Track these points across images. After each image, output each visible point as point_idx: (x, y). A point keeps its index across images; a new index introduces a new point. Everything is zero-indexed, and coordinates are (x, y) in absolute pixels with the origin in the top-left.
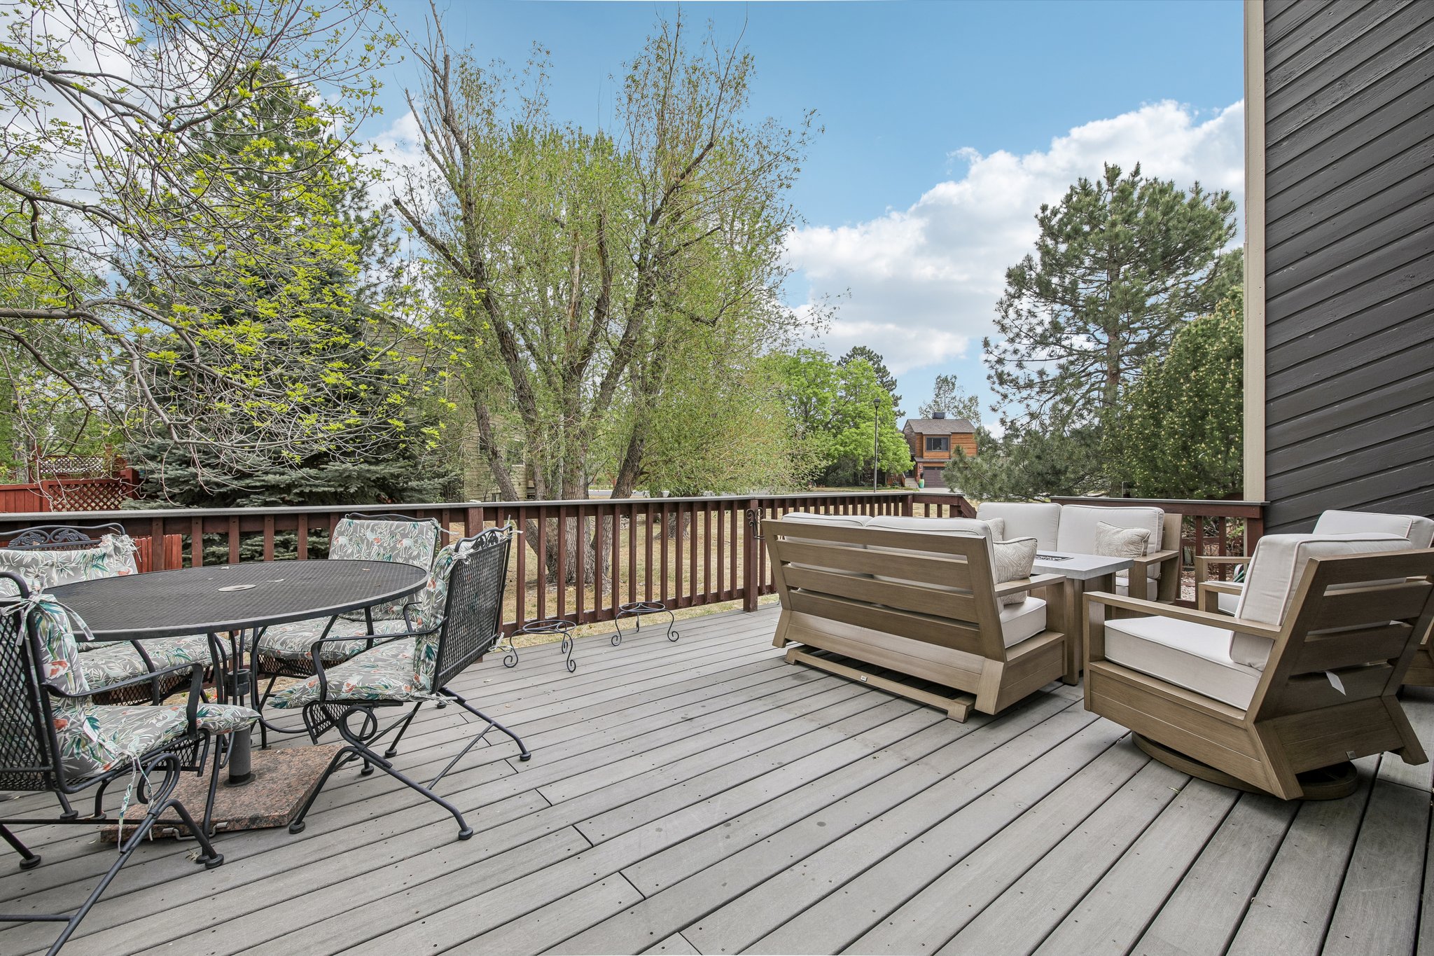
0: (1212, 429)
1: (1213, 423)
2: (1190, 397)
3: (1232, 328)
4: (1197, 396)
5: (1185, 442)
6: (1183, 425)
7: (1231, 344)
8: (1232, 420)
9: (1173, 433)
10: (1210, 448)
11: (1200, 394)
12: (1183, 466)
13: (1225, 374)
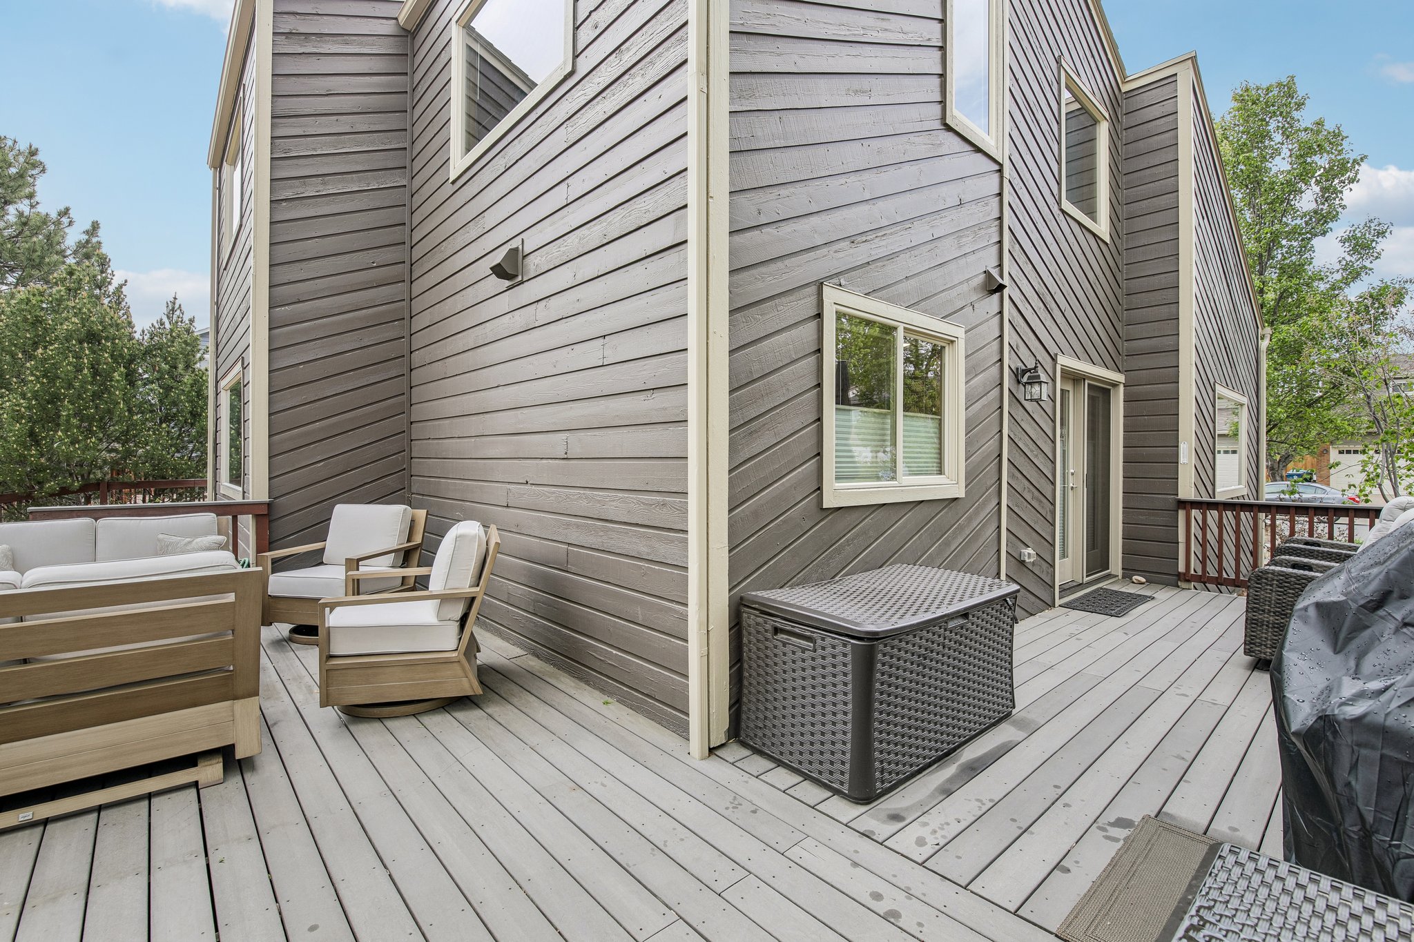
0: (68, 415)
1: (69, 410)
2: (37, 378)
3: (85, 310)
4: (45, 376)
5: (32, 429)
6: (29, 408)
7: (84, 326)
8: (88, 407)
9: (18, 417)
10: (68, 437)
11: (50, 375)
12: (32, 456)
13: (78, 357)
